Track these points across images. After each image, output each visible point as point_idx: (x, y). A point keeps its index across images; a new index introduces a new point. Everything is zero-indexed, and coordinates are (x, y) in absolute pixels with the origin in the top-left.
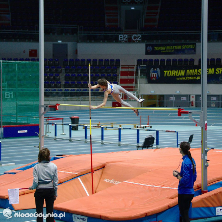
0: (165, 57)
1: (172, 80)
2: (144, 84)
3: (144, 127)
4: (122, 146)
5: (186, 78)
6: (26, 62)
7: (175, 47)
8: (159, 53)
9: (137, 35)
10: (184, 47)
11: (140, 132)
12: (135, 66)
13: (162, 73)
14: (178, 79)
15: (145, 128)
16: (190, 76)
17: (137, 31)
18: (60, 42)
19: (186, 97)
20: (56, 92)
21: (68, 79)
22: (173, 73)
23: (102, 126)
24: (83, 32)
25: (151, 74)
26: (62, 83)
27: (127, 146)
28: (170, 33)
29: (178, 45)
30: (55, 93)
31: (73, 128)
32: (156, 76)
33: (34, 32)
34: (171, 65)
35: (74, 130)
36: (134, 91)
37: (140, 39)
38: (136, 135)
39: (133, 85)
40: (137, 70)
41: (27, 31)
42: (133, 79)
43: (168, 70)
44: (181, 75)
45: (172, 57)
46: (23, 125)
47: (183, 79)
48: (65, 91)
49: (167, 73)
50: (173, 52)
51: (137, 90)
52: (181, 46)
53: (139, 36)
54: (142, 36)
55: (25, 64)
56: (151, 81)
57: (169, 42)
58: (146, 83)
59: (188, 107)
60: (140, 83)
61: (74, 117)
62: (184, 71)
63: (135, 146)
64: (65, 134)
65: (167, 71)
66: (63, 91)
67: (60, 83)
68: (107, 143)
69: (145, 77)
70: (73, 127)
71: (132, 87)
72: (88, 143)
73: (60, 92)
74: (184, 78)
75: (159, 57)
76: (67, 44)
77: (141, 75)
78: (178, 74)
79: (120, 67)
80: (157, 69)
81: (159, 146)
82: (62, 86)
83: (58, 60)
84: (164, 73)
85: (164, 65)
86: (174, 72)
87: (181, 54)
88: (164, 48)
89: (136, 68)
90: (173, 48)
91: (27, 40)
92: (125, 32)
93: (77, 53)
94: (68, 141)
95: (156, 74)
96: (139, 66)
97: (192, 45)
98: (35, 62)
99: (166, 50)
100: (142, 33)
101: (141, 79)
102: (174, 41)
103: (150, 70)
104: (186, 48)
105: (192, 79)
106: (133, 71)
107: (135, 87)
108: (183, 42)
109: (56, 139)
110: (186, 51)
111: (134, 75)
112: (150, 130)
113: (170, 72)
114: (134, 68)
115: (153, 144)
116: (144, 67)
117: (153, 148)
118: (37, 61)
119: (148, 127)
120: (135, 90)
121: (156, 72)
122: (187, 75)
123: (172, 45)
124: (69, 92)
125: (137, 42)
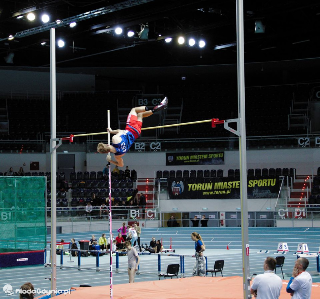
0: (190, 168)
1: (198, 195)
2: (166, 199)
3: (165, 252)
4: (141, 275)
5: (214, 193)
6: (27, 177)
7: (200, 157)
8: (182, 163)
9: (156, 143)
10: (211, 156)
11: (162, 257)
12: (154, 178)
13: (186, 187)
14: (204, 193)
15: (167, 252)
16: (218, 190)
17: (156, 139)
18: (66, 152)
19: (214, 215)
20: (62, 212)
21: (76, 196)
22: (198, 187)
23: (116, 252)
24: (93, 140)
25: (173, 188)
26: (69, 201)
27: (147, 274)
28: (194, 140)
29: (204, 154)
30: (60, 212)
31: (81, 254)
32: (179, 191)
33: (36, 142)
34: (197, 177)
35: (83, 256)
36: (153, 209)
37: (159, 147)
38: (157, 261)
39: (152, 201)
40: (156, 183)
41: (28, 140)
42: (152, 194)
43: (193, 184)
44: (208, 189)
45: (197, 168)
46: (23, 252)
47: (207, 194)
48: (73, 210)
49: (192, 186)
50: (198, 162)
51: (157, 207)
52: (207, 155)
53: (158, 144)
54: (162, 144)
55: (25, 179)
56: (173, 196)
57: (193, 150)
58: (168, 199)
59: (218, 226)
60: (160, 199)
61: (83, 241)
62: (212, 184)
63: (156, 274)
64: (73, 262)
65: (191, 185)
66: (70, 210)
67: (66, 200)
68: (122, 271)
69: (166, 191)
70: (83, 253)
71: (151, 204)
72: (100, 272)
73: (66, 211)
74: (211, 193)
75: (182, 168)
76: (74, 155)
77: (161, 190)
78: (204, 188)
79: (137, 181)
80: (179, 182)
81: (185, 274)
82: (68, 204)
83: (64, 173)
84: (189, 186)
85: (188, 177)
86: (200, 185)
87: (208, 164)
88: (188, 157)
89: (156, 181)
90: (197, 157)
91: (27, 151)
92: (141, 140)
93: (86, 165)
94: (77, 270)
95: (179, 188)
96: (159, 179)
97: (219, 154)
98: (37, 177)
99: (189, 160)
100: (162, 141)
101: (161, 194)
102: (199, 149)
103: (172, 183)
104: (213, 157)
105: (221, 193)
106: (152, 184)
107: (155, 204)
108: (209, 150)
109: (62, 268)
110: (213, 161)
111: (154, 189)
112: (173, 255)
113: (195, 186)
114: (153, 181)
115: (178, 272)
116: (164, 180)
117: (178, 277)
118: (39, 176)
119: (172, 251)
120: (154, 207)
121: (179, 186)
122: (215, 189)
123: (197, 154)
124: (77, 211)
125: (157, 150)
